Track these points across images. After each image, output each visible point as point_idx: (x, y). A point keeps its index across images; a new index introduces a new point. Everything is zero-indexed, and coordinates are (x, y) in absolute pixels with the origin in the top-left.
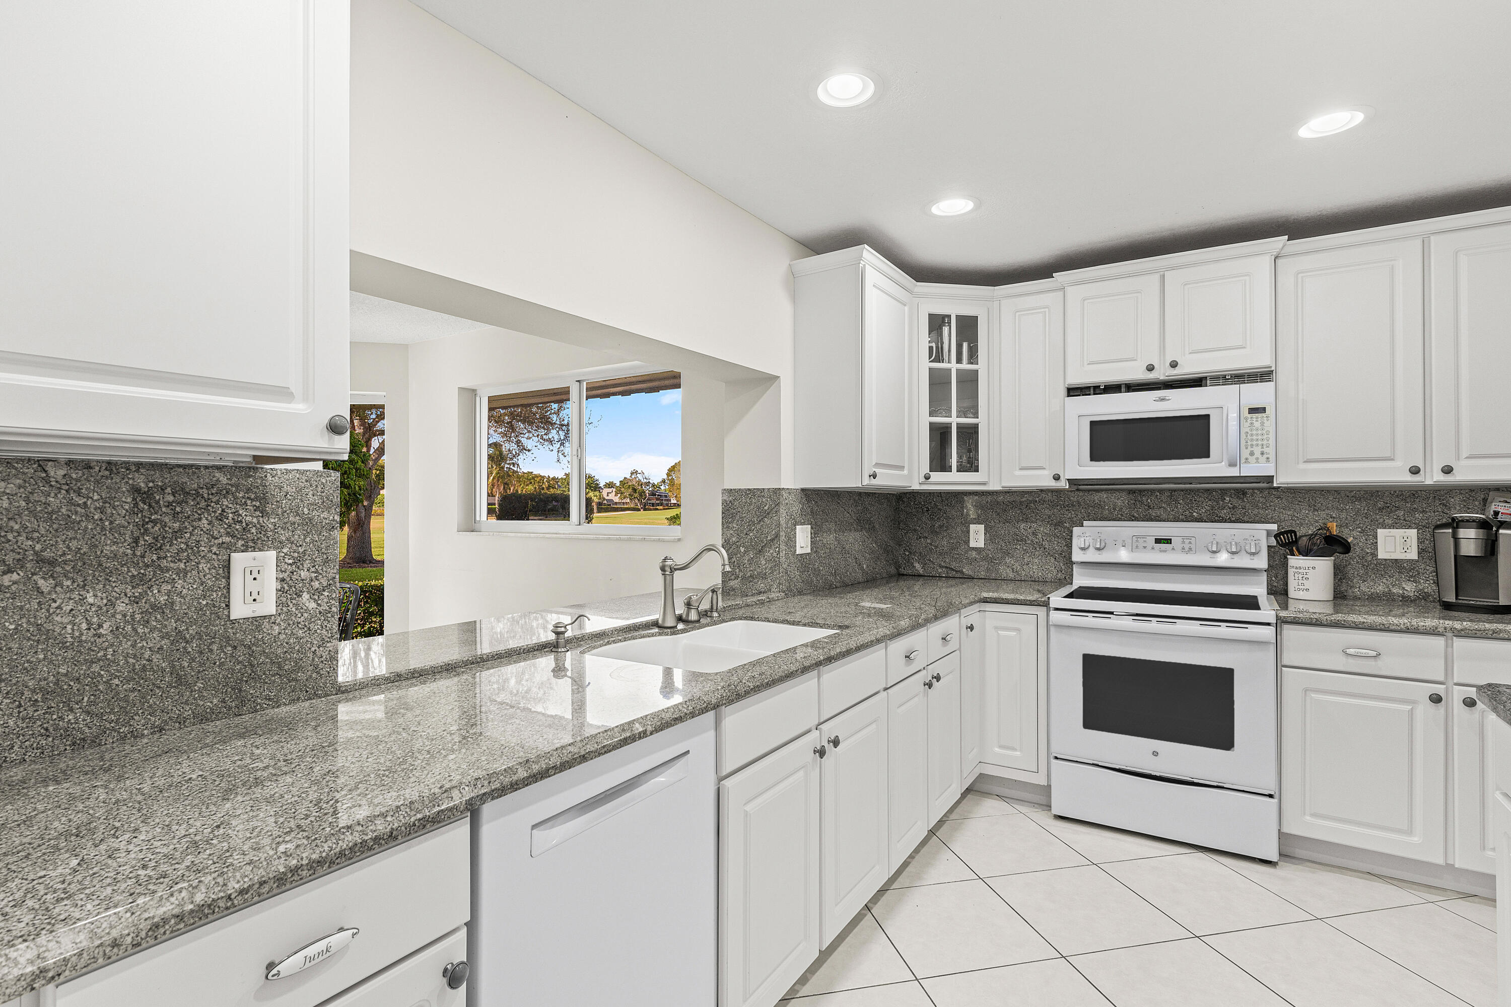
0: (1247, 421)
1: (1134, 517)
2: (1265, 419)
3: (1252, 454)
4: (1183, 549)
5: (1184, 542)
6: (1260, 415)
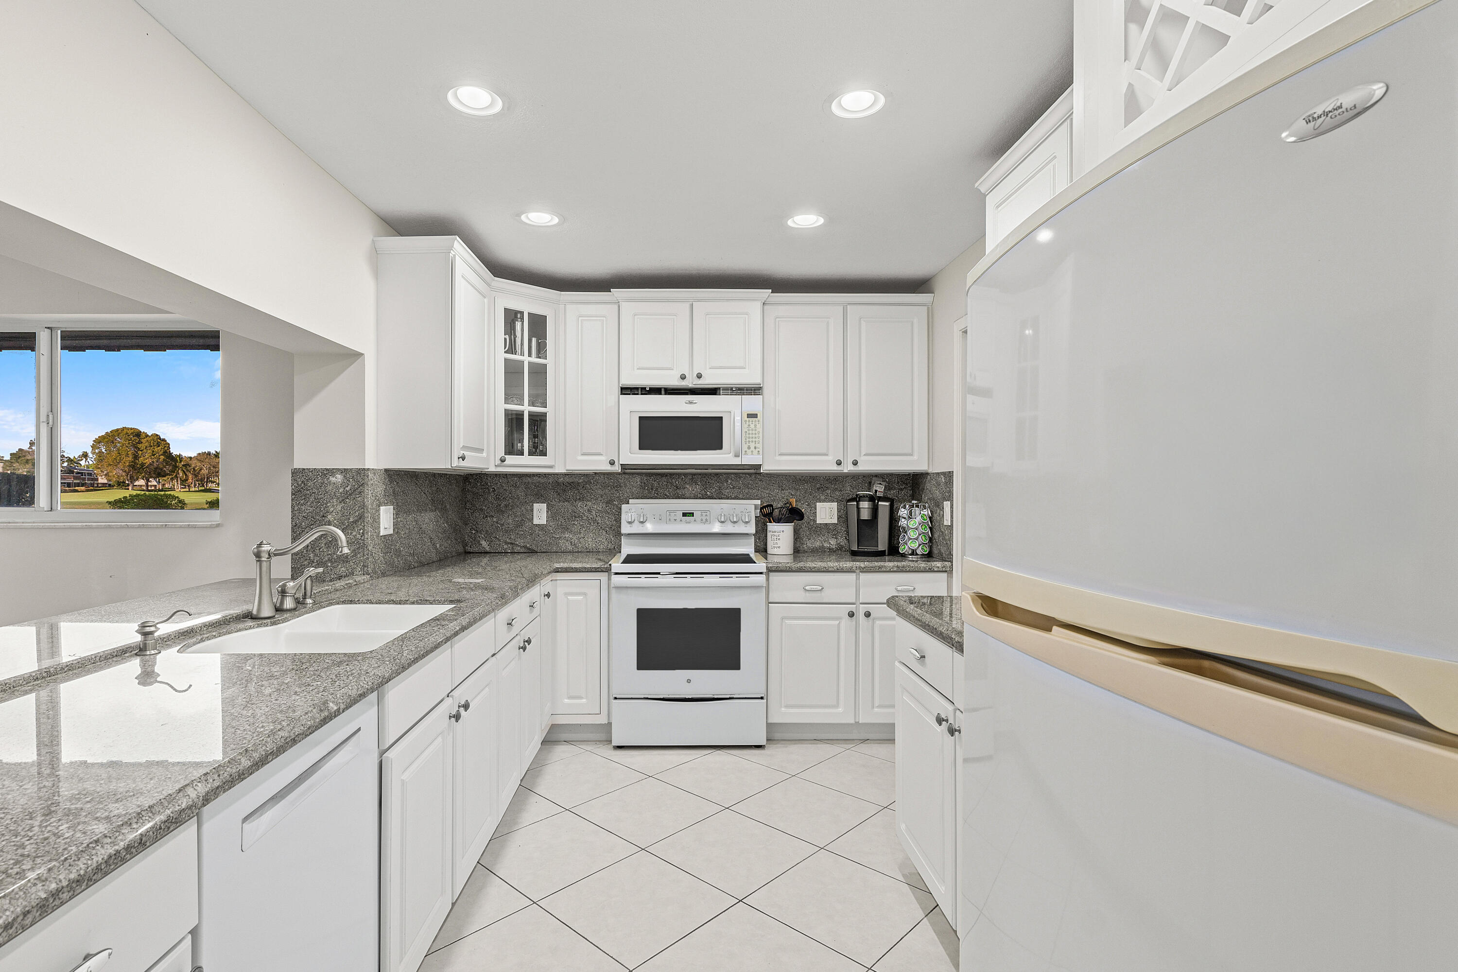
0: (746, 424)
1: (666, 495)
2: (757, 422)
3: (749, 448)
4: (702, 520)
5: (702, 515)
6: (754, 419)
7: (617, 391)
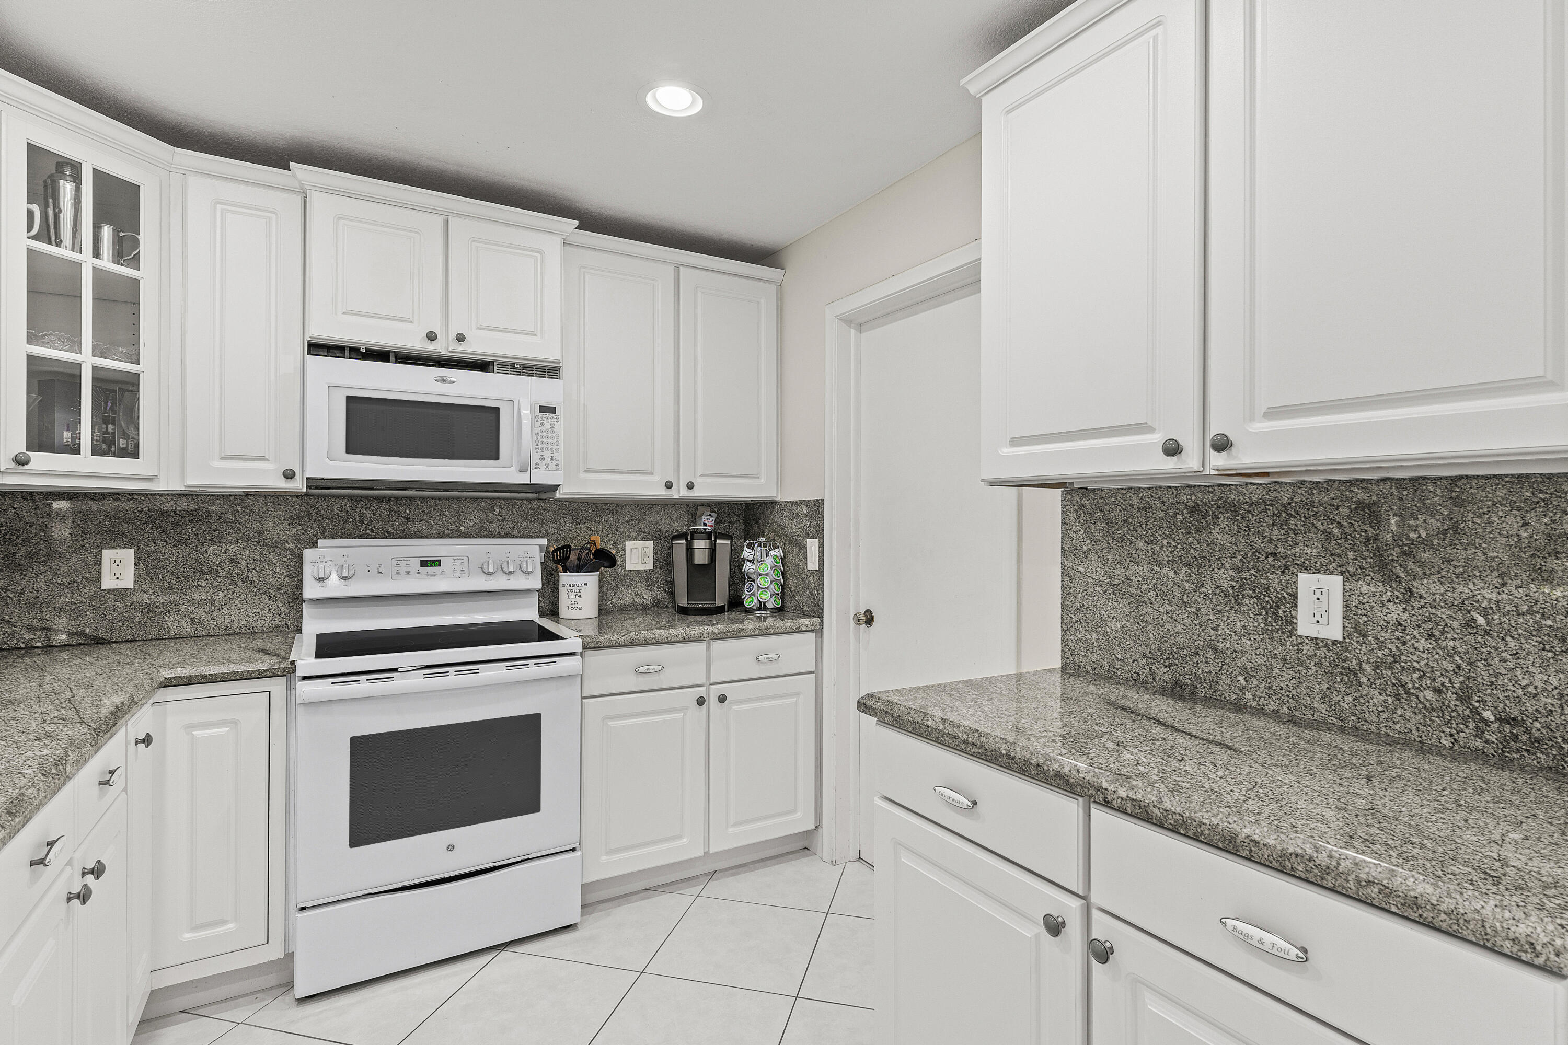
0: (537, 421)
1: (388, 532)
3: (542, 459)
4: (455, 571)
5: (455, 564)
6: (550, 415)
7: (299, 347)
